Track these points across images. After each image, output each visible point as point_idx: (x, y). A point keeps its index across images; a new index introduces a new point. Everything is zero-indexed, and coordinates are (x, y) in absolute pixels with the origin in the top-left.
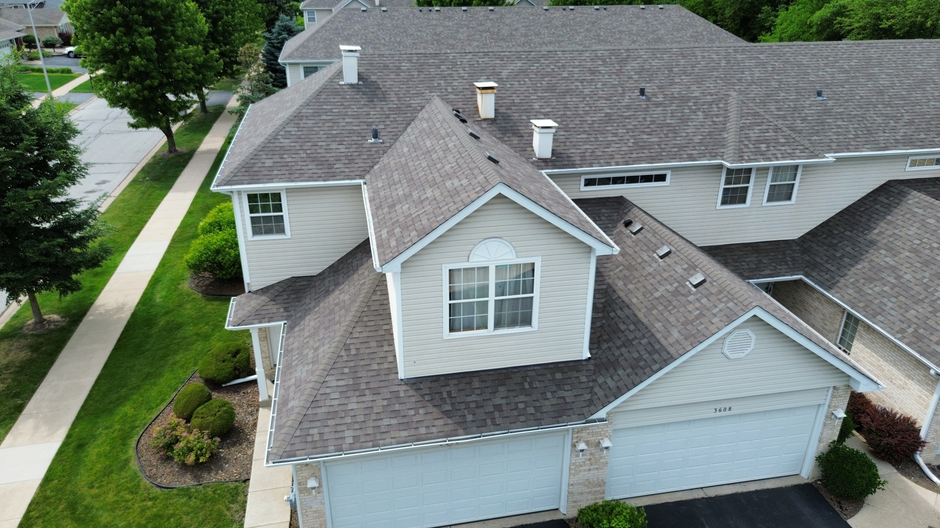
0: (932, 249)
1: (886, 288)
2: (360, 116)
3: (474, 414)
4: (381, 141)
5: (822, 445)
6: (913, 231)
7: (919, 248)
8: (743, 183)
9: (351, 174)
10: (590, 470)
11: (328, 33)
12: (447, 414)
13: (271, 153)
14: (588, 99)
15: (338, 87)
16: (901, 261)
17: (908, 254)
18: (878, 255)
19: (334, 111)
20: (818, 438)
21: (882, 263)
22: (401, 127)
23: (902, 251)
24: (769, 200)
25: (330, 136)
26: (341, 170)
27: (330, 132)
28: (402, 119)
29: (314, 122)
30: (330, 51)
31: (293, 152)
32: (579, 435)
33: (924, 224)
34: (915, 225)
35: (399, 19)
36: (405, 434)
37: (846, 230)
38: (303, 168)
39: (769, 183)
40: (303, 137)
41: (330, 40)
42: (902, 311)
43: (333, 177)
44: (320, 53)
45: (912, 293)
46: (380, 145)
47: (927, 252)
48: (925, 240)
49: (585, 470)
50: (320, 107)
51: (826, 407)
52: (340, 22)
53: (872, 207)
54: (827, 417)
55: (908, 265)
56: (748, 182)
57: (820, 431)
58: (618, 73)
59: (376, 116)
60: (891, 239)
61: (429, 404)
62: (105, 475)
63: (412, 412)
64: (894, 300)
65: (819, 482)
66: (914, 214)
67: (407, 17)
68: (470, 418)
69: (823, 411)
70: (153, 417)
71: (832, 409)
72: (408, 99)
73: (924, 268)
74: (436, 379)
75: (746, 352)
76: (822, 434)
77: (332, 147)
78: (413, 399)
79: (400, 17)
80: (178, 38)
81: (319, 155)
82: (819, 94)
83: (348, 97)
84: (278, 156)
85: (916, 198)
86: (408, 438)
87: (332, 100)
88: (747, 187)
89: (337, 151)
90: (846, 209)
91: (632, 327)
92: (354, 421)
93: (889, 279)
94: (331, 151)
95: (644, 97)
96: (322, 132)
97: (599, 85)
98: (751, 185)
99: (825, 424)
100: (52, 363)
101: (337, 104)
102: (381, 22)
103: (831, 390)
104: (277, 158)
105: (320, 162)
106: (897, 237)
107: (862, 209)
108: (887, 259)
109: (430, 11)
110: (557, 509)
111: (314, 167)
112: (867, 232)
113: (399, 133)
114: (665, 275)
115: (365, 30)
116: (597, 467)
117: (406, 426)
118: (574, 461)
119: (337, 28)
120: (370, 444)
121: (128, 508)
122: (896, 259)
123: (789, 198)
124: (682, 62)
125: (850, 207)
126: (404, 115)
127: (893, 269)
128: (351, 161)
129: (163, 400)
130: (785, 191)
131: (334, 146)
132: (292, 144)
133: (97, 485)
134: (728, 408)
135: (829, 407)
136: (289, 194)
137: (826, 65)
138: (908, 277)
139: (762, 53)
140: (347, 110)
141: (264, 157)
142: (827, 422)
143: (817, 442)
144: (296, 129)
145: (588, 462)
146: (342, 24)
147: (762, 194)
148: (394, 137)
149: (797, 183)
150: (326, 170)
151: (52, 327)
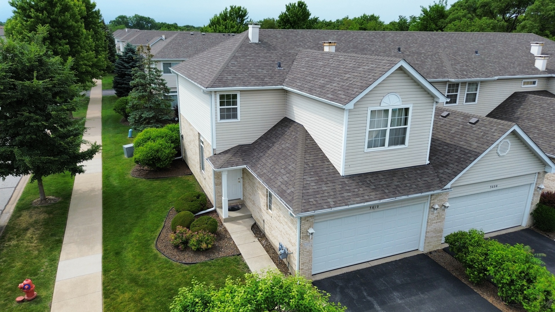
0: (551, 116)
1: (535, 135)
2: (267, 57)
3: (388, 189)
4: (283, 69)
5: (533, 206)
6: (537, 110)
7: (544, 117)
8: (455, 92)
9: (275, 83)
10: (437, 222)
11: (174, 45)
12: (374, 190)
13: (229, 73)
14: (375, 52)
15: (249, 44)
16: (538, 123)
17: (539, 120)
18: (524, 122)
19: (252, 55)
20: (531, 203)
21: (528, 126)
22: (290, 63)
23: (536, 119)
24: (466, 102)
25: (255, 66)
26: (269, 81)
27: (255, 64)
28: (289, 59)
29: (244, 59)
30: (178, 54)
31: (240, 73)
32: (434, 201)
33: (542, 107)
34: (537, 108)
35: (213, 39)
36: (358, 199)
37: (503, 115)
38: (249, 80)
39: (466, 93)
40: (242, 66)
41: (176, 48)
42: (548, 143)
43: (266, 84)
44: (172, 55)
45: (550, 135)
46: (283, 70)
47: (549, 118)
48: (545, 113)
49: (435, 223)
50: (244, 53)
51: (535, 184)
52: (180, 40)
53: (511, 104)
54: (535, 190)
55: (542, 124)
56: (457, 92)
57: (532, 198)
58: (384, 42)
59: (275, 58)
60: (528, 115)
61: (362, 186)
62: (146, 263)
63: (356, 190)
64: (542, 139)
65: (532, 227)
66: (535, 104)
67: (217, 38)
68: (387, 191)
69: (533, 187)
70: (158, 234)
71: (537, 185)
72: (288, 50)
73: (551, 124)
74: (360, 175)
75: (507, 152)
76: (533, 200)
77: (259, 71)
78: (353, 184)
79: (213, 38)
80: (81, 47)
81: (255, 75)
82: (476, 52)
83: (256, 49)
84: (233, 75)
85: (531, 97)
86: (361, 201)
87: (249, 50)
88: (457, 94)
89: (263, 73)
90: (498, 106)
91: (446, 147)
92: (329, 195)
93: (535, 131)
94: (259, 73)
95: (400, 52)
96: (251, 64)
97: (377, 47)
98: (458, 93)
99: (534, 194)
100: (66, 218)
101: (252, 52)
102: (203, 40)
103: (537, 174)
104: (233, 76)
105: (257, 78)
106: (530, 114)
107: (507, 105)
108: (530, 124)
109: (229, 35)
110: (418, 250)
111: (254, 80)
112: (514, 114)
113: (290, 65)
114: (452, 123)
115: (195, 44)
116: (440, 220)
117: (357, 195)
118: (430, 218)
119: (179, 43)
120: (344, 204)
121: (172, 276)
122: (534, 123)
123: (474, 101)
124: (410, 38)
125: (500, 105)
126: (289, 57)
127: (535, 127)
128: (272, 77)
129: (158, 227)
130: (472, 97)
131: (260, 70)
132: (238, 69)
133: (144, 269)
134: (496, 186)
135: (536, 184)
136: (241, 95)
137: (473, 41)
138: (544, 129)
139: (443, 36)
140: (259, 54)
141: (226, 75)
142: (536, 193)
143: (530, 205)
144: (237, 63)
145: (436, 218)
146: (181, 41)
147: (463, 98)
148: (289, 67)
149: (478, 92)
150: (261, 81)
151: (52, 202)
